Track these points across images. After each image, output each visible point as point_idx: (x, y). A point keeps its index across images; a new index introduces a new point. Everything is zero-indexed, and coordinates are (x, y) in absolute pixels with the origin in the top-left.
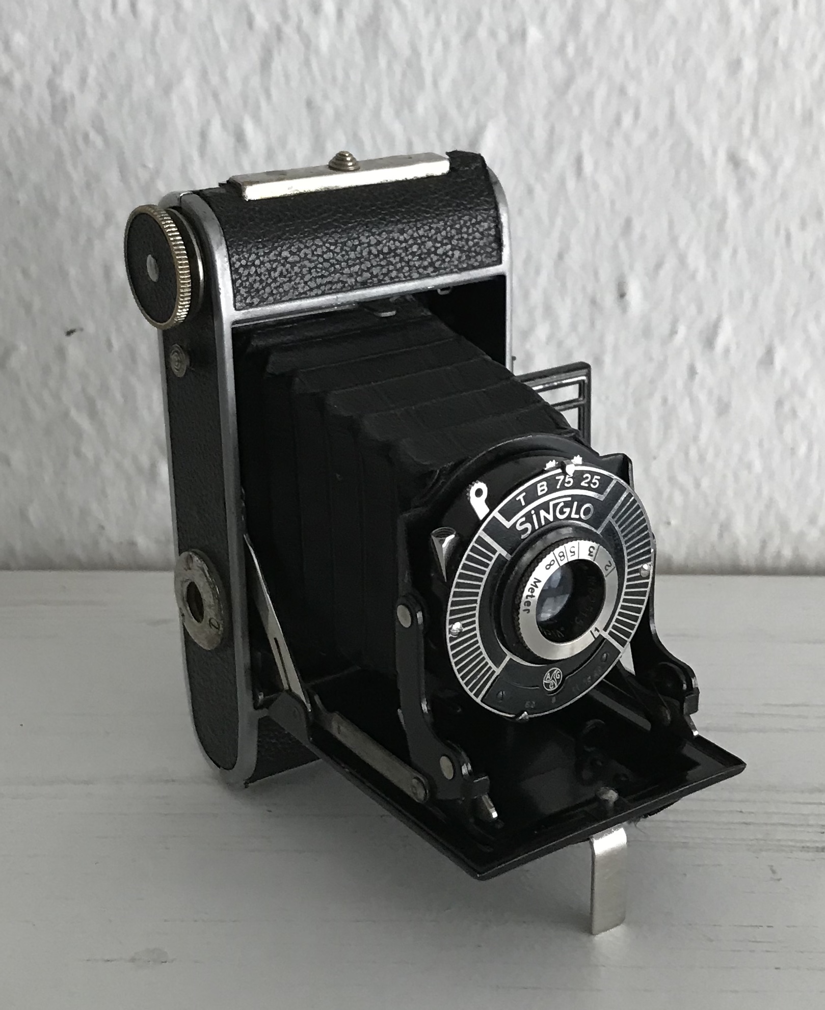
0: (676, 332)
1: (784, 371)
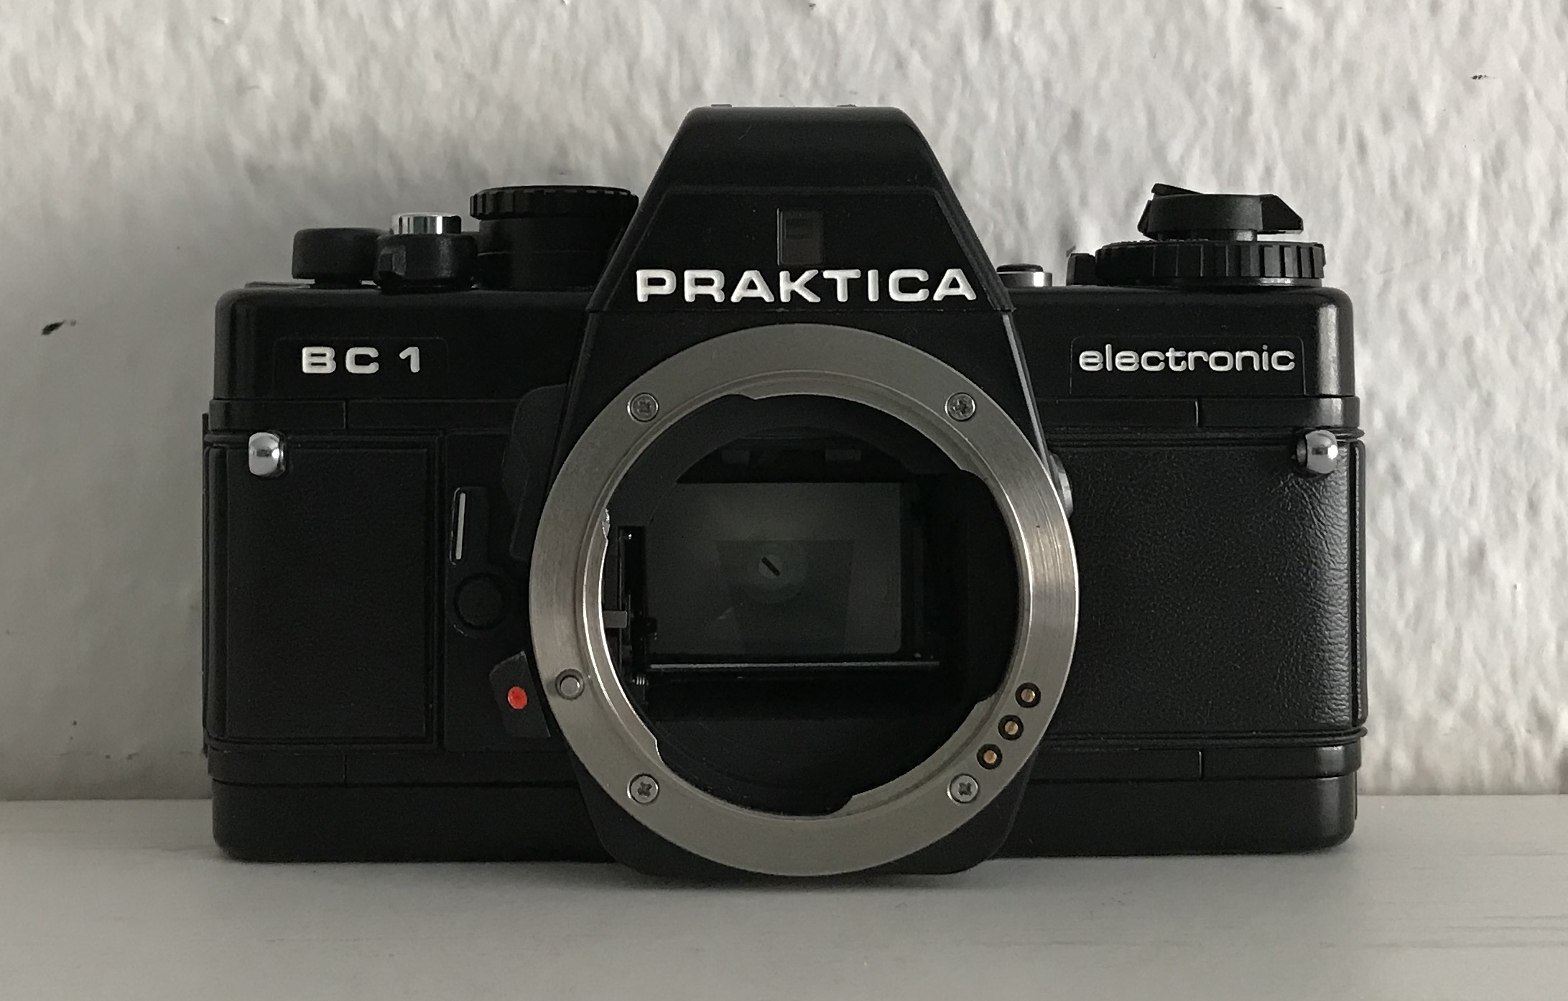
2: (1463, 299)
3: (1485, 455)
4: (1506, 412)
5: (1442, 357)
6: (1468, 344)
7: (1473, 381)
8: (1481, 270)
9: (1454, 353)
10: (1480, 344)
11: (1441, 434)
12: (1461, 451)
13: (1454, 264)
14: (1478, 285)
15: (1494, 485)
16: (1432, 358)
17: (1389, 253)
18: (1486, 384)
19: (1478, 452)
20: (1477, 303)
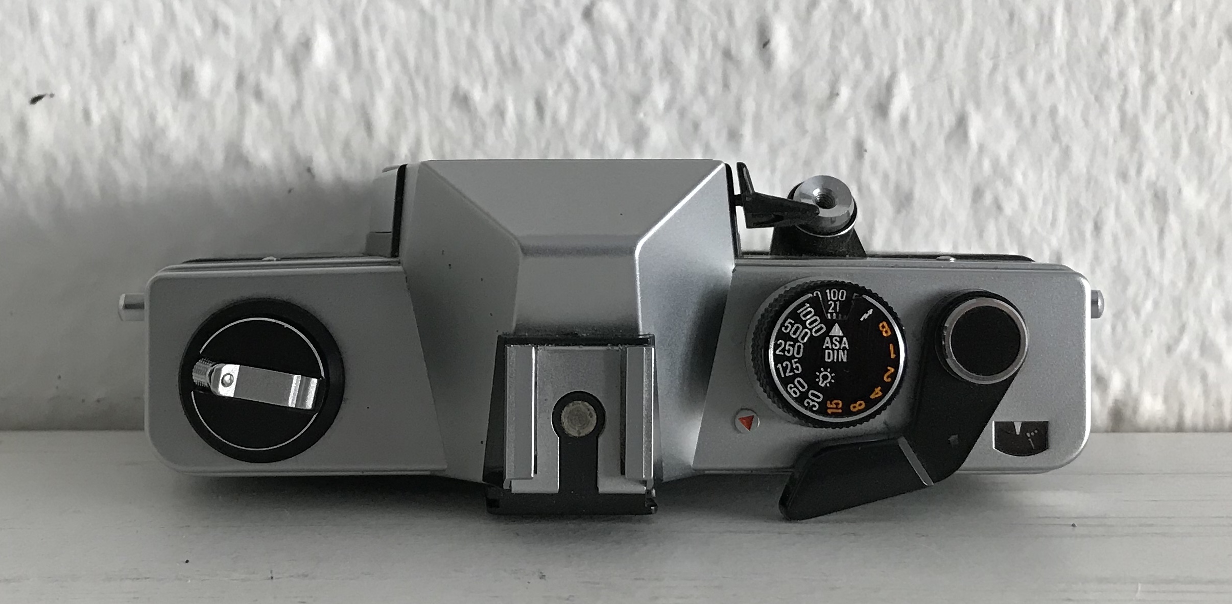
0: (838, 94)
1: (982, 148)
2: (1050, 78)
3: (1063, 189)
4: (1080, 161)
5: (1034, 119)
6: (1053, 111)
7: (1056, 137)
8: (1064, 56)
9: (1042, 117)
10: (1062, 110)
11: (1031, 175)
12: (1046, 187)
13: (1044, 54)
14: (1061, 69)
15: (1069, 211)
16: (1027, 120)
17: (997, 45)
18: (1065, 140)
19: (1058, 188)
20: (1060, 80)
